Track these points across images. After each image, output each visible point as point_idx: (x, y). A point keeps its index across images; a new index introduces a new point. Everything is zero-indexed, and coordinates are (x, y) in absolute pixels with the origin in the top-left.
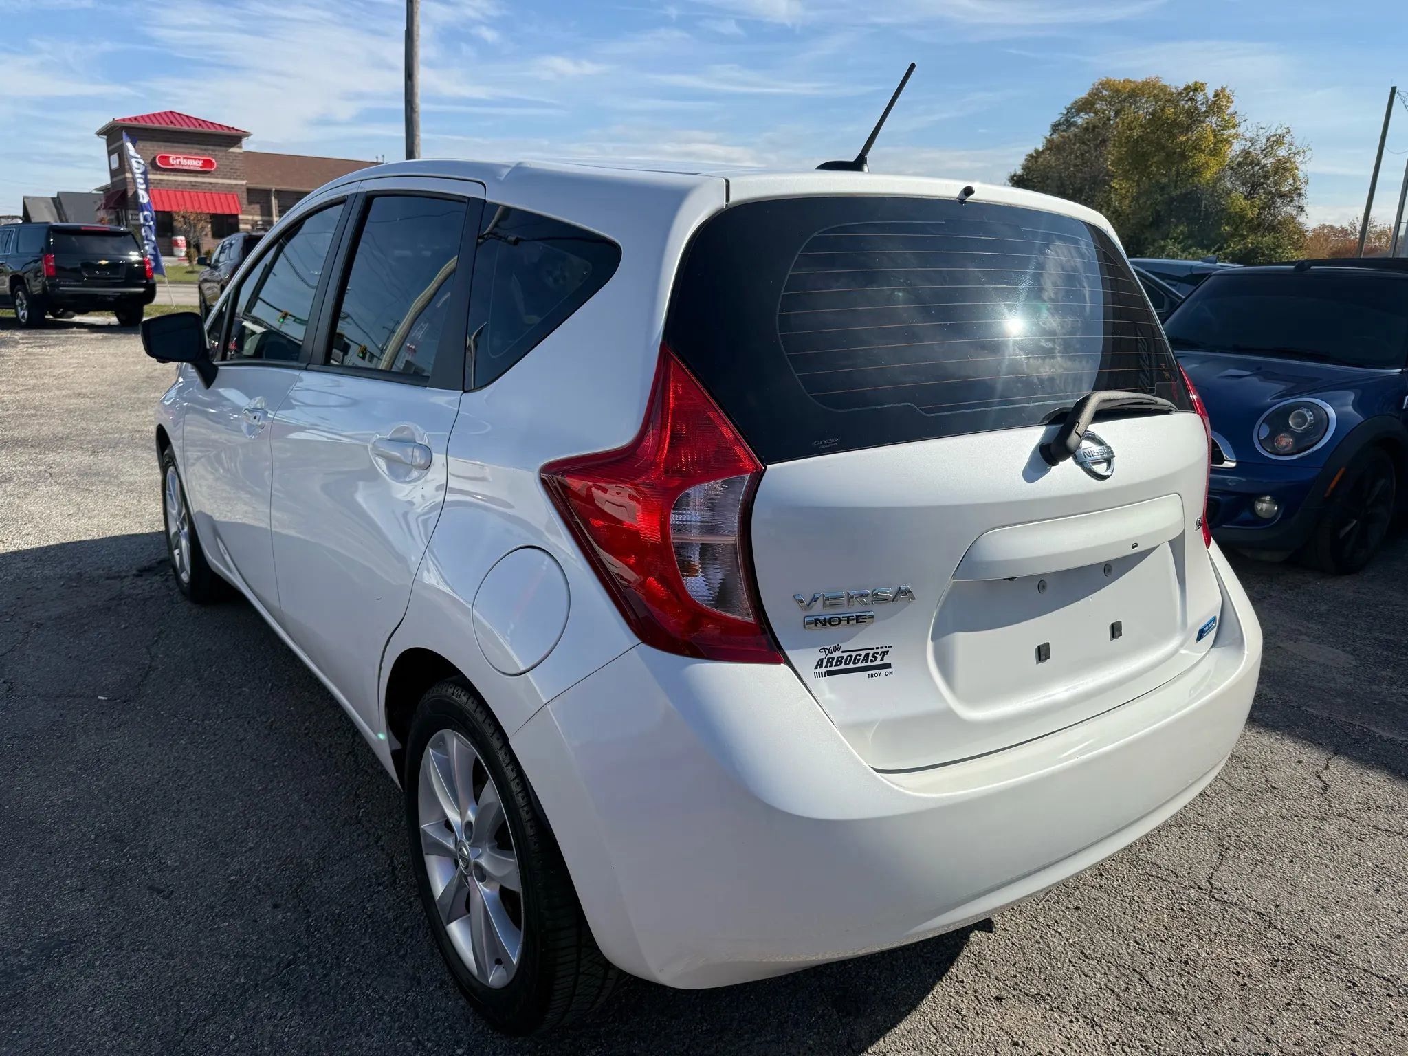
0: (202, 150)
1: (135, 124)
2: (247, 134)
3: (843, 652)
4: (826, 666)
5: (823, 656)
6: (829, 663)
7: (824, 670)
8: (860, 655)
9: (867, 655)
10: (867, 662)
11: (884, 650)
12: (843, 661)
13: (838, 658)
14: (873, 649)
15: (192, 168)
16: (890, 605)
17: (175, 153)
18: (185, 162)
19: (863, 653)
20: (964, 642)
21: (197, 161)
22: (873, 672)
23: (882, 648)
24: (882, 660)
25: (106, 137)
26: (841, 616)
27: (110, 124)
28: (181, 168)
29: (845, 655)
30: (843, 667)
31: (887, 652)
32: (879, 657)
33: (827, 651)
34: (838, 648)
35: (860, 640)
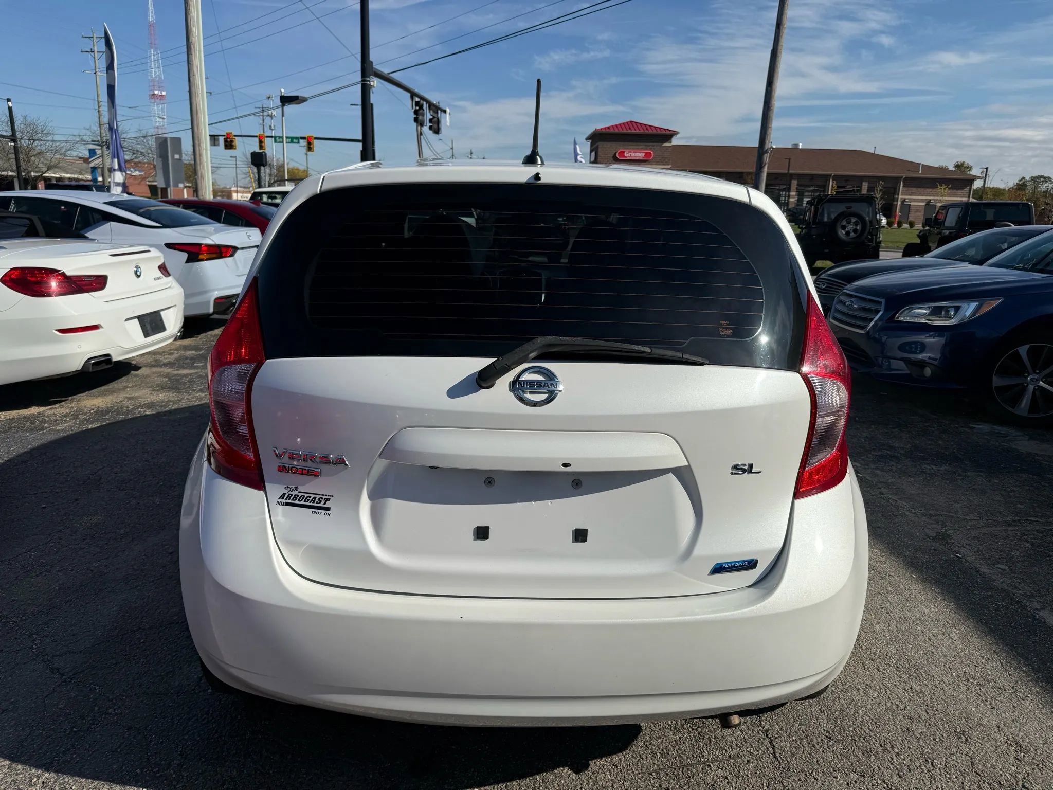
0: (646, 146)
1: (608, 131)
2: (676, 133)
3: (299, 492)
4: (286, 499)
5: (286, 491)
6: (289, 497)
7: (284, 501)
8: (310, 497)
9: (315, 498)
10: (314, 502)
11: (327, 497)
12: (298, 498)
13: (295, 495)
14: (320, 495)
15: (637, 159)
16: (331, 466)
17: (627, 149)
18: (633, 155)
19: (313, 496)
20: (395, 507)
21: (642, 154)
22: (317, 511)
23: (326, 495)
24: (325, 504)
25: (590, 141)
26: (298, 467)
27: (594, 132)
28: (631, 158)
29: (300, 494)
30: (296, 502)
31: (329, 499)
32: (323, 502)
33: (289, 489)
34: (296, 489)
35: (311, 487)
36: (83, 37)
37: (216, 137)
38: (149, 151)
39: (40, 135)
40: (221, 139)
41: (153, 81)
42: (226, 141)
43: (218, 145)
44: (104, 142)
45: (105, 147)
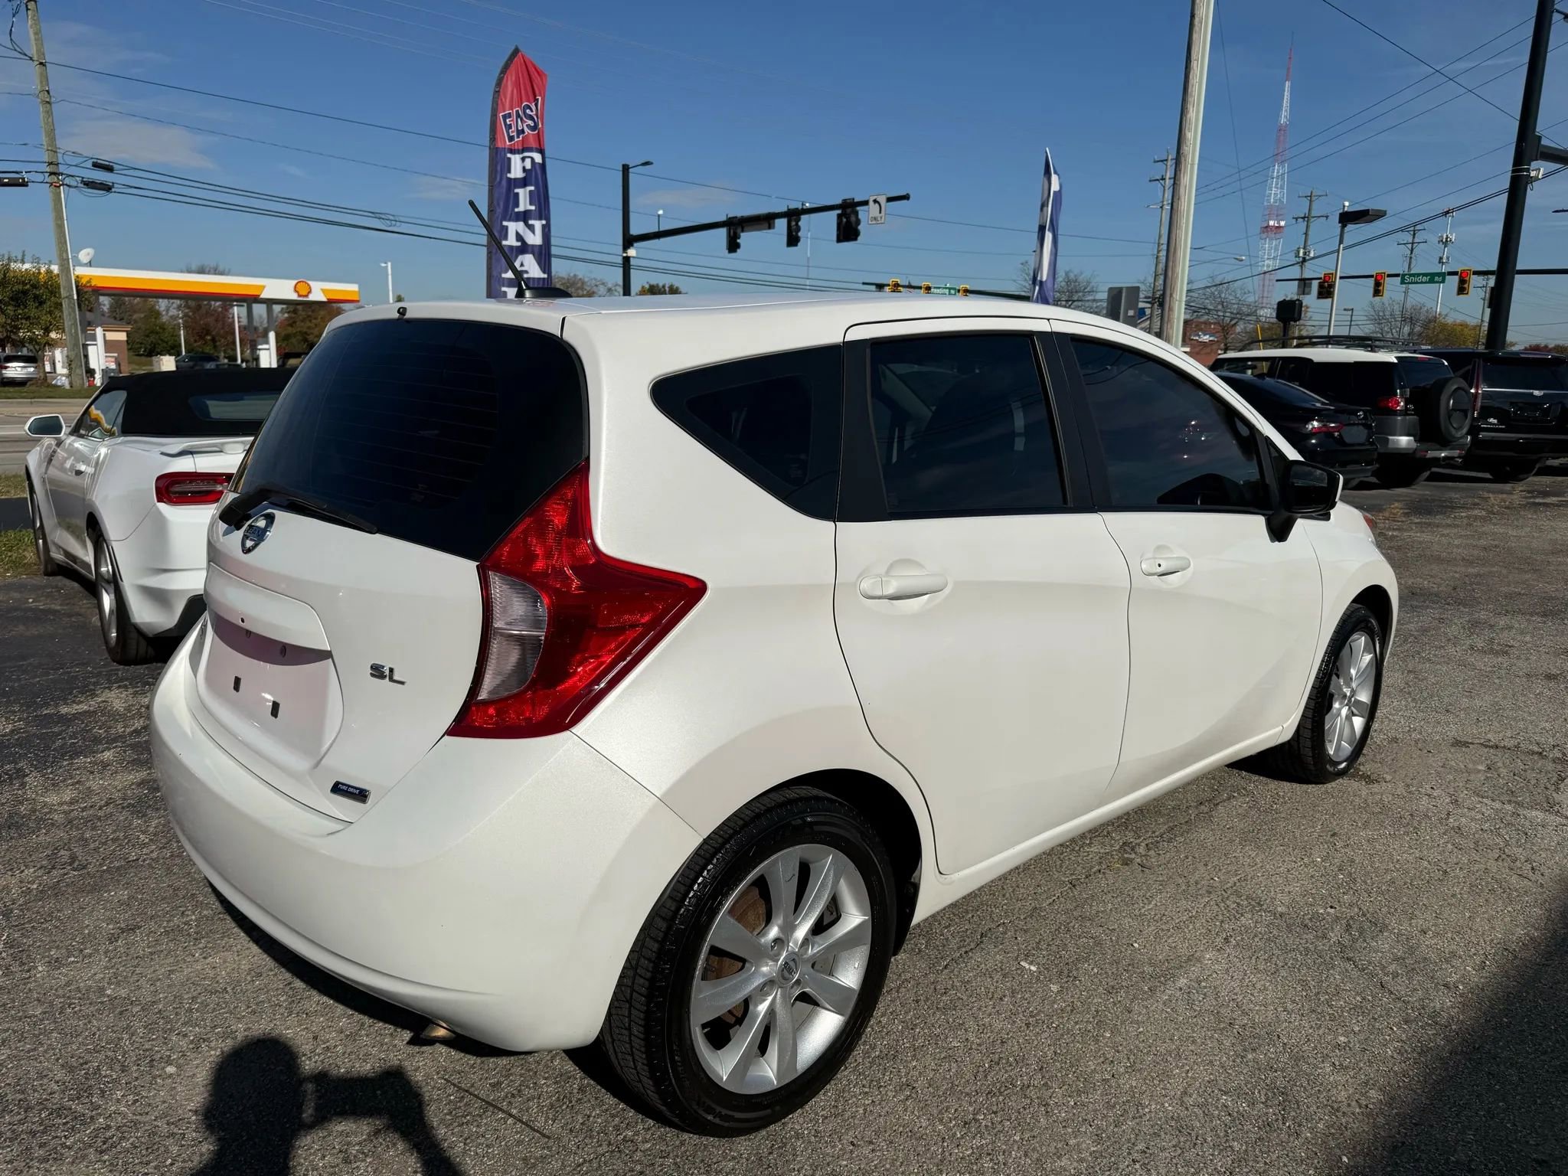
36: (1155, 162)
37: (1307, 282)
38: (1220, 307)
39: (1080, 294)
40: (1315, 284)
41: (1270, 207)
42: (1321, 286)
43: (1309, 293)
44: (1156, 298)
45: (1156, 305)
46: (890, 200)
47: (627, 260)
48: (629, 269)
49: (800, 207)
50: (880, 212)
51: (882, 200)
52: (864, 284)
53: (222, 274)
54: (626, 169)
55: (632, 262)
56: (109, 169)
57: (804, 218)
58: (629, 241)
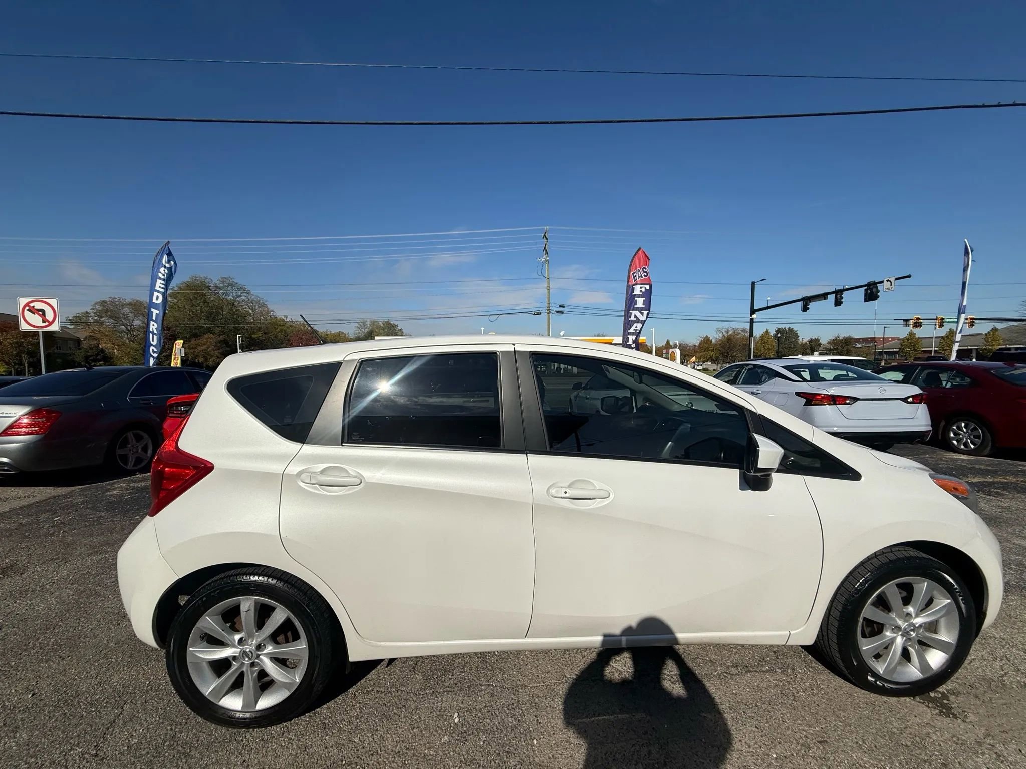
46: (897, 279)
47: (752, 320)
48: (753, 323)
49: (842, 288)
50: (891, 286)
51: (892, 280)
52: (895, 320)
53: (604, 336)
54: (753, 283)
55: (755, 320)
56: (563, 307)
57: (845, 293)
58: (753, 312)
